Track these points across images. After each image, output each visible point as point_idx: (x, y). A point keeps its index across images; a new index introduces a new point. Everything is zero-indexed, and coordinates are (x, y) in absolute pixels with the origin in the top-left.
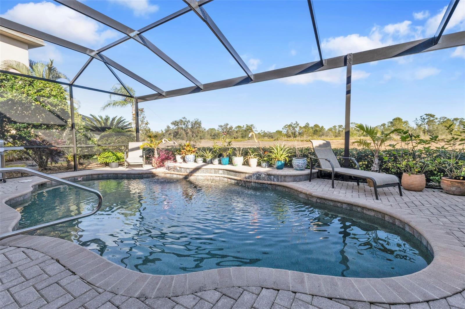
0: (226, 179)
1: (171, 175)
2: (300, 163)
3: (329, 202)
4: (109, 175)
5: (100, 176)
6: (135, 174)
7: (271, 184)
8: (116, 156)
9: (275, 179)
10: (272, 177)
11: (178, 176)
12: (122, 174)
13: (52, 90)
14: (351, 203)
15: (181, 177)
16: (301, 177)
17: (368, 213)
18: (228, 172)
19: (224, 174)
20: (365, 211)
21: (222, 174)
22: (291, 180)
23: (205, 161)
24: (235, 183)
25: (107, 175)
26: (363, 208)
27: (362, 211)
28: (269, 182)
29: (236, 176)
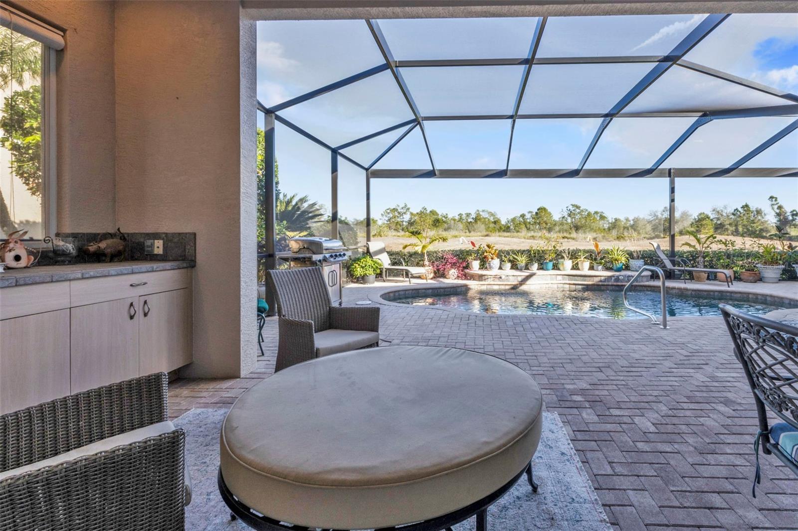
0: (568, 286)
1: (489, 287)
4: (407, 292)
6: (445, 288)
11: (503, 287)
12: (425, 289)
15: (508, 287)
18: (572, 277)
19: (563, 280)
21: (561, 280)
24: (582, 288)
29: (585, 281)
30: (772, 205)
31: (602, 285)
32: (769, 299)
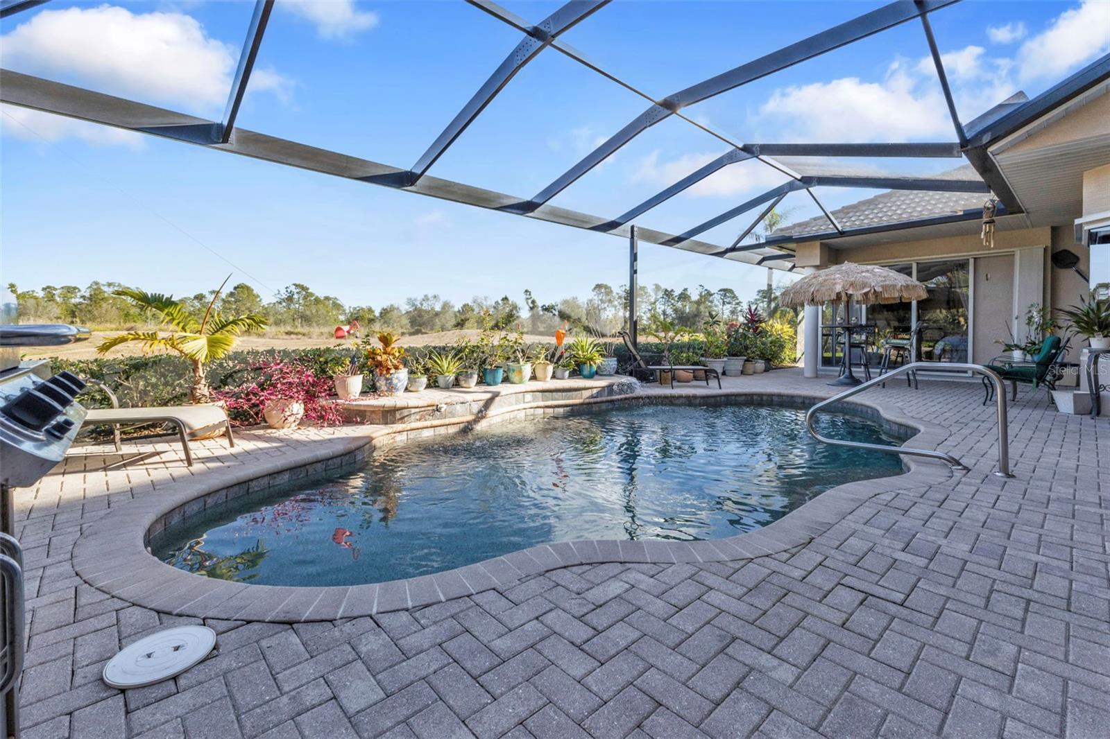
0: (541, 411)
11: (442, 431)
15: (452, 430)
18: (547, 394)
24: (565, 413)
30: (527, 299)
31: (595, 403)
32: (775, 399)
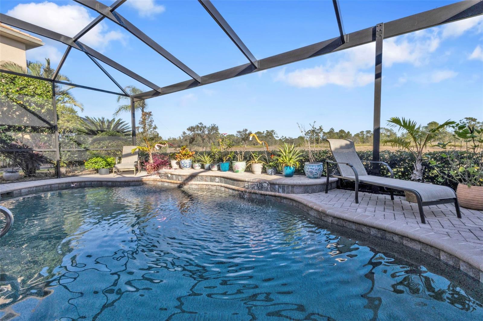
0: (223, 189)
1: (162, 183)
2: (313, 169)
3: (351, 224)
4: (93, 183)
5: (83, 184)
6: (121, 182)
7: (275, 196)
8: (106, 161)
9: (280, 189)
10: (277, 186)
12: (107, 182)
13: (36, 88)
14: (383, 228)
15: (175, 186)
16: (314, 187)
17: (411, 245)
18: (226, 179)
19: (221, 182)
20: (405, 242)
21: (218, 182)
22: (301, 190)
23: (203, 167)
25: (90, 183)
26: (403, 237)
27: (401, 241)
28: (273, 193)
29: (233, 185)
